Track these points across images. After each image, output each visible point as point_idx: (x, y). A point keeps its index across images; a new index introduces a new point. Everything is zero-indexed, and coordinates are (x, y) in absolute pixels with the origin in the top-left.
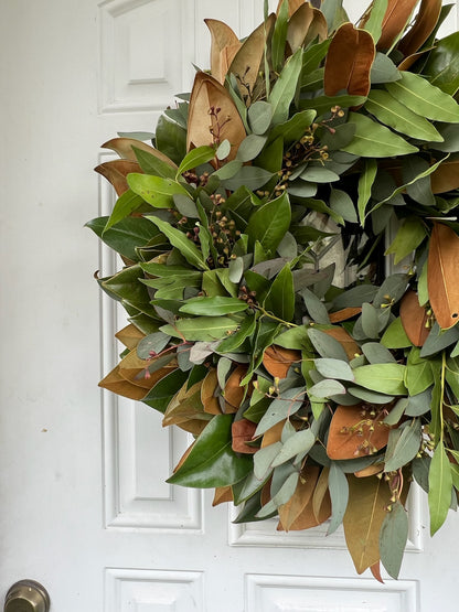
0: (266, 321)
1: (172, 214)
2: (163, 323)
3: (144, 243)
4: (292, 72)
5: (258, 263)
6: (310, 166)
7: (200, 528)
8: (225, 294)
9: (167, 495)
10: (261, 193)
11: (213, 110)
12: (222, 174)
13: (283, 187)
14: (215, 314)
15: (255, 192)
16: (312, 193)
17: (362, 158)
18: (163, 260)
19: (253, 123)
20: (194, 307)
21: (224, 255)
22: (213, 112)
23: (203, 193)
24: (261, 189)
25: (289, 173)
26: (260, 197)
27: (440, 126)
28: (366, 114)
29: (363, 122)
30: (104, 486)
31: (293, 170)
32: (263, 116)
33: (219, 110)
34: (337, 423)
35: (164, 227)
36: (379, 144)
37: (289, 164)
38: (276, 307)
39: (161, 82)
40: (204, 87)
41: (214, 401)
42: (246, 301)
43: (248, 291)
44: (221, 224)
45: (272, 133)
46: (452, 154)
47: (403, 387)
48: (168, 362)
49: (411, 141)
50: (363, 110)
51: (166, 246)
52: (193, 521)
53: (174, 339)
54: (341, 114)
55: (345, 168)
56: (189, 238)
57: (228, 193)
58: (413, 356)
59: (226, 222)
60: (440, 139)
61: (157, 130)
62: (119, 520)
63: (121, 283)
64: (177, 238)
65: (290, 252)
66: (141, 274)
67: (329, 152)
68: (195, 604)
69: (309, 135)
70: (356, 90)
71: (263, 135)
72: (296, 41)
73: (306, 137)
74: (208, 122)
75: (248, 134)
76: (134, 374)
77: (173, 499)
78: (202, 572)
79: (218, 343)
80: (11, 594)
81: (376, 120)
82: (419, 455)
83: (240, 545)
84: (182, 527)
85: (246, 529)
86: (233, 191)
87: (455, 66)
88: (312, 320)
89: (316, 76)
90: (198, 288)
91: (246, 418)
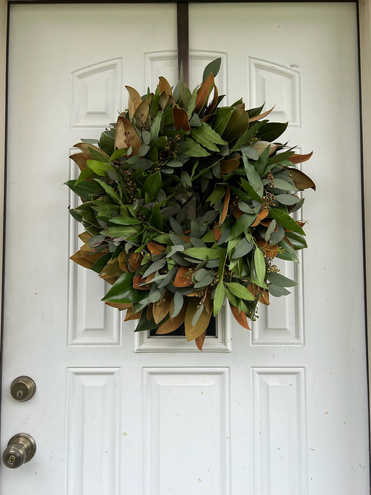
0: (148, 230)
1: (106, 178)
2: (102, 229)
3: (92, 193)
4: (158, 120)
5: (147, 203)
6: (171, 159)
7: (119, 344)
8: (131, 216)
9: (102, 326)
10: (149, 171)
11: (126, 133)
12: (128, 161)
13: (159, 169)
14: (126, 224)
15: (146, 171)
16: (171, 172)
17: (192, 157)
18: (102, 199)
19: (144, 140)
20: (116, 221)
21: (131, 199)
22: (126, 134)
23: (121, 170)
24: (150, 169)
25: (161, 162)
26: (148, 173)
27: (219, 146)
28: (192, 138)
29: (191, 141)
30: (68, 323)
31: (163, 161)
32: (147, 137)
33: (129, 133)
34: (179, 274)
35: (103, 184)
36: (198, 152)
37: (161, 158)
38: (155, 223)
39: (103, 114)
40: (122, 122)
41: (125, 265)
42: (140, 220)
43: (142, 215)
44: (129, 184)
45: (152, 144)
46: (225, 156)
47: (207, 257)
48: (103, 249)
50: (190, 136)
51: (104, 193)
52: (115, 340)
53: (107, 238)
54: (179, 138)
55: (185, 161)
56: (115, 190)
57: (134, 171)
58: (213, 246)
59: (132, 184)
60: (218, 151)
61: (101, 139)
62: (76, 341)
63: (82, 209)
64: (109, 190)
65: (163, 199)
66: (92, 204)
67: (178, 154)
68: (115, 385)
69: (168, 146)
70: (186, 128)
71: (148, 145)
72: (164, 104)
73: (166, 147)
74: (124, 138)
75: (142, 144)
76: (87, 254)
77: (105, 329)
78: (120, 367)
79: (127, 238)
80: (14, 382)
81: (195, 141)
82: (212, 285)
83: (139, 352)
84: (110, 344)
85: (143, 343)
86: (136, 170)
87: (224, 122)
88: (174, 232)
89: (172, 120)
90: (119, 213)
91: (140, 275)
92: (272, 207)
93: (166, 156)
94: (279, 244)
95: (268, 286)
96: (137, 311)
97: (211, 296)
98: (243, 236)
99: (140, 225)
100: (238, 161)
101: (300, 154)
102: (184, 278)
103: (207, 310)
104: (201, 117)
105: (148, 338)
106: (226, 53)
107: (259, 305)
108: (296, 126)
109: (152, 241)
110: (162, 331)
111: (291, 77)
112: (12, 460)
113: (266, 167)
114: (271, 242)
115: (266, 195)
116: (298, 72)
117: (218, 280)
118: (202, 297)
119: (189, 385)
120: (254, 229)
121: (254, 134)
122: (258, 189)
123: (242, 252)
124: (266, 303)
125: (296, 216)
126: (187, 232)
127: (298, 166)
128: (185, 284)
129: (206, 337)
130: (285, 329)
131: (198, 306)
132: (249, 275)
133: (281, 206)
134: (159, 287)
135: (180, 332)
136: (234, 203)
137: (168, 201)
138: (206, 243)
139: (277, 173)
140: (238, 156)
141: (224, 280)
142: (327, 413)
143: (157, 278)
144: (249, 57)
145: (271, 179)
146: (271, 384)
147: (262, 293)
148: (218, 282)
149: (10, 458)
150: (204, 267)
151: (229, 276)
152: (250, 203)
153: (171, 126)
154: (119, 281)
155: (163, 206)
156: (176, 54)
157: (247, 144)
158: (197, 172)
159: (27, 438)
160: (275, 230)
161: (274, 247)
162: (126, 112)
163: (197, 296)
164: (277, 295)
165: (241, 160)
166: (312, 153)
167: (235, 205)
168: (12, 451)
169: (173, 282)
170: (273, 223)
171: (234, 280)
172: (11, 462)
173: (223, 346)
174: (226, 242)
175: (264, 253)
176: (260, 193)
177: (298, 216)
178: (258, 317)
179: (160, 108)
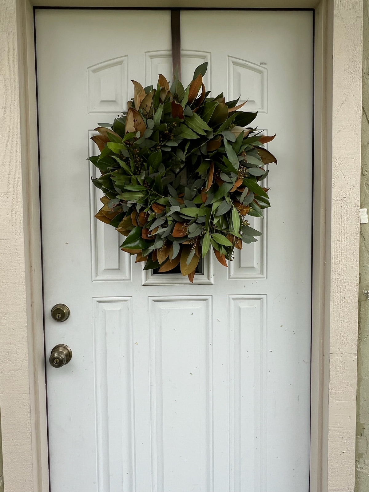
0: (153, 195)
1: (120, 156)
2: (118, 194)
3: (110, 166)
4: (160, 111)
5: (151, 174)
6: (169, 140)
7: (130, 280)
8: (139, 184)
9: (117, 268)
10: (152, 149)
11: (134, 120)
12: (137, 142)
13: (160, 147)
14: (135, 190)
16: (169, 150)
17: (185, 139)
18: (118, 171)
19: (148, 125)
20: (129, 188)
21: (139, 171)
23: (132, 149)
24: (152, 147)
25: (161, 142)
26: (152, 151)
27: (206, 131)
28: (185, 124)
29: (184, 127)
30: (92, 265)
31: (163, 141)
32: (151, 124)
33: (137, 120)
34: (176, 227)
35: (118, 160)
36: (190, 135)
37: (161, 139)
38: (157, 189)
39: (114, 102)
40: (132, 112)
41: (135, 221)
42: (146, 187)
43: (147, 184)
44: (138, 160)
45: (155, 129)
46: (210, 139)
47: (197, 215)
48: (118, 209)
49: (198, 134)
50: (184, 123)
51: (119, 167)
52: (128, 277)
53: (121, 201)
54: (176, 125)
55: (180, 141)
56: (127, 164)
57: (141, 148)
58: (201, 206)
59: (139, 159)
60: (206, 135)
61: (114, 124)
62: (98, 278)
63: (103, 179)
64: (122, 164)
65: (163, 170)
66: (110, 176)
67: (174, 136)
68: (129, 309)
69: (167, 130)
70: (181, 117)
71: (152, 129)
72: (163, 97)
73: (166, 131)
74: (133, 124)
75: (147, 128)
76: (107, 213)
77: (120, 269)
78: (131, 297)
79: (137, 201)
80: (54, 308)
81: (188, 127)
82: (201, 235)
83: (145, 285)
84: (123, 280)
85: (148, 279)
86: (142, 148)
87: (210, 112)
88: (171, 195)
89: (170, 110)
90: (130, 181)
91: (146, 228)
92: (245, 177)
93: (165, 137)
94: (250, 205)
95: (241, 236)
96: (145, 255)
97: (200, 243)
98: (223, 199)
99: (146, 190)
100: (220, 142)
101: (266, 135)
102: (180, 230)
103: (197, 254)
104: (192, 108)
105: (152, 275)
106: (210, 53)
107: (235, 249)
108: (264, 112)
109: (155, 203)
110: (163, 269)
111: (260, 72)
112: (56, 362)
113: (241, 147)
114: (244, 203)
115: (240, 168)
116: (266, 69)
117: (205, 232)
118: (193, 244)
119: (183, 308)
120: (232, 194)
121: (232, 122)
122: (235, 164)
123: (223, 211)
124: (240, 248)
125: (262, 183)
126: (182, 195)
127: (265, 146)
128: (181, 234)
129: (195, 274)
130: (253, 267)
131: (191, 251)
132: (228, 228)
133: (251, 177)
134: (162, 237)
135: (176, 271)
136: (217, 174)
137: (167, 172)
138: (196, 204)
139: (249, 152)
140: (220, 138)
141: (209, 232)
142: (282, 326)
143: (161, 231)
144: (228, 56)
145: (245, 156)
146: (242, 307)
147: (237, 241)
148: (205, 233)
149: (55, 361)
150: (195, 222)
151: (213, 228)
152: (229, 174)
153: (169, 114)
154: (132, 233)
155: (163, 176)
156: (171, 52)
157: (227, 129)
158: (189, 151)
159: (65, 347)
160: (247, 194)
161: (247, 207)
162: (132, 101)
163: (190, 243)
164: (248, 242)
165: (222, 141)
166: (275, 135)
167: (218, 175)
168: (56, 356)
169: (172, 233)
170: (246, 190)
171: (217, 232)
172: (56, 363)
173: (207, 281)
174: (211, 203)
175: (239, 211)
176: (236, 167)
177: (264, 183)
178: (234, 258)
179: (160, 101)
